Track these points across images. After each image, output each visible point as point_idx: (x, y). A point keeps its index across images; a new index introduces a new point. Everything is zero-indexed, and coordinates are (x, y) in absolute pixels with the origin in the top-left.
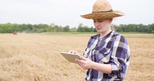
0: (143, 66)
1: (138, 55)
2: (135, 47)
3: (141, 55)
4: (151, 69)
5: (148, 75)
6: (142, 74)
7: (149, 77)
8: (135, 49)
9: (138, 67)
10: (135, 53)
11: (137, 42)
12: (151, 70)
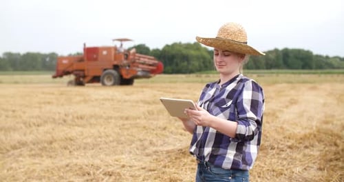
0: (55, 145)
1: (46, 122)
2: (40, 103)
3: (51, 120)
4: (71, 150)
5: (64, 163)
6: (53, 163)
7: (67, 166)
8: (40, 108)
9: (45, 148)
10: (39, 117)
11: (43, 93)
12: (70, 152)
